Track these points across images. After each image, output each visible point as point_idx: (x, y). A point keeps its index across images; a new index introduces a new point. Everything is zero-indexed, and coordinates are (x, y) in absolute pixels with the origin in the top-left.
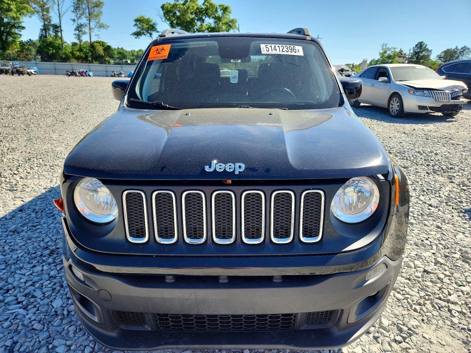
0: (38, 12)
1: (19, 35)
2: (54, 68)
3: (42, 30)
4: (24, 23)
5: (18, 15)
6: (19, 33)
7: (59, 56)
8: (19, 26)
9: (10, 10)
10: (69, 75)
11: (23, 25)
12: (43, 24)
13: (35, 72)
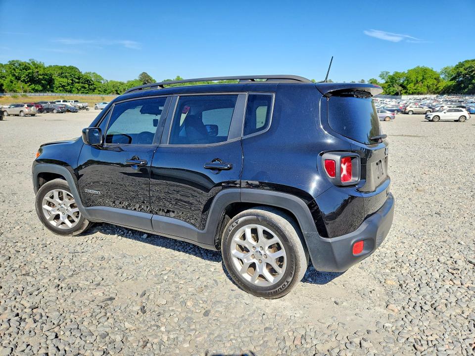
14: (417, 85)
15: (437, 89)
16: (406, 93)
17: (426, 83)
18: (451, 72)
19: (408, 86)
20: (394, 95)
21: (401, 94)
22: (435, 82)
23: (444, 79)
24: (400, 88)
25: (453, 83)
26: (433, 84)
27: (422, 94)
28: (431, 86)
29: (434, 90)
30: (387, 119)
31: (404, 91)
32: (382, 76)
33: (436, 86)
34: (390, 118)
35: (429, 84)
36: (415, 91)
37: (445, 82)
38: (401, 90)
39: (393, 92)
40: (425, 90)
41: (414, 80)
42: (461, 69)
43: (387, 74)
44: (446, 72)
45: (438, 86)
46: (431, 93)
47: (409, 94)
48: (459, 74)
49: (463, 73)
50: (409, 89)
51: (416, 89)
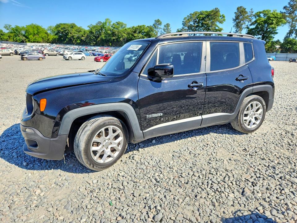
0: (289, 23)
1: (273, 38)
2: (286, 57)
3: (288, 33)
4: (278, 30)
5: (276, 26)
6: (273, 36)
7: (293, 49)
8: (275, 32)
9: (272, 24)
10: (291, 62)
11: (277, 31)
12: (289, 29)
13: (272, 59)
14: (35, 36)
15: (48, 40)
16: (29, 41)
17: (40, 35)
18: (54, 30)
19: (30, 37)
20: (20, 42)
21: (26, 42)
22: (46, 35)
23: (50, 33)
24: (24, 38)
25: (57, 37)
26: (45, 37)
27: (40, 42)
28: (44, 37)
29: (47, 40)
30: (41, 59)
31: (27, 40)
32: (6, 27)
33: (47, 38)
34: (43, 58)
35: (43, 36)
36: (35, 40)
37: (52, 37)
38: (25, 39)
39: (19, 40)
40: (41, 40)
41: (32, 33)
42: (60, 29)
43: (9, 27)
44: (50, 29)
45: (48, 38)
46: (46, 42)
47: (31, 42)
48: (59, 32)
49: (61, 31)
50: (31, 39)
51: (35, 39)
